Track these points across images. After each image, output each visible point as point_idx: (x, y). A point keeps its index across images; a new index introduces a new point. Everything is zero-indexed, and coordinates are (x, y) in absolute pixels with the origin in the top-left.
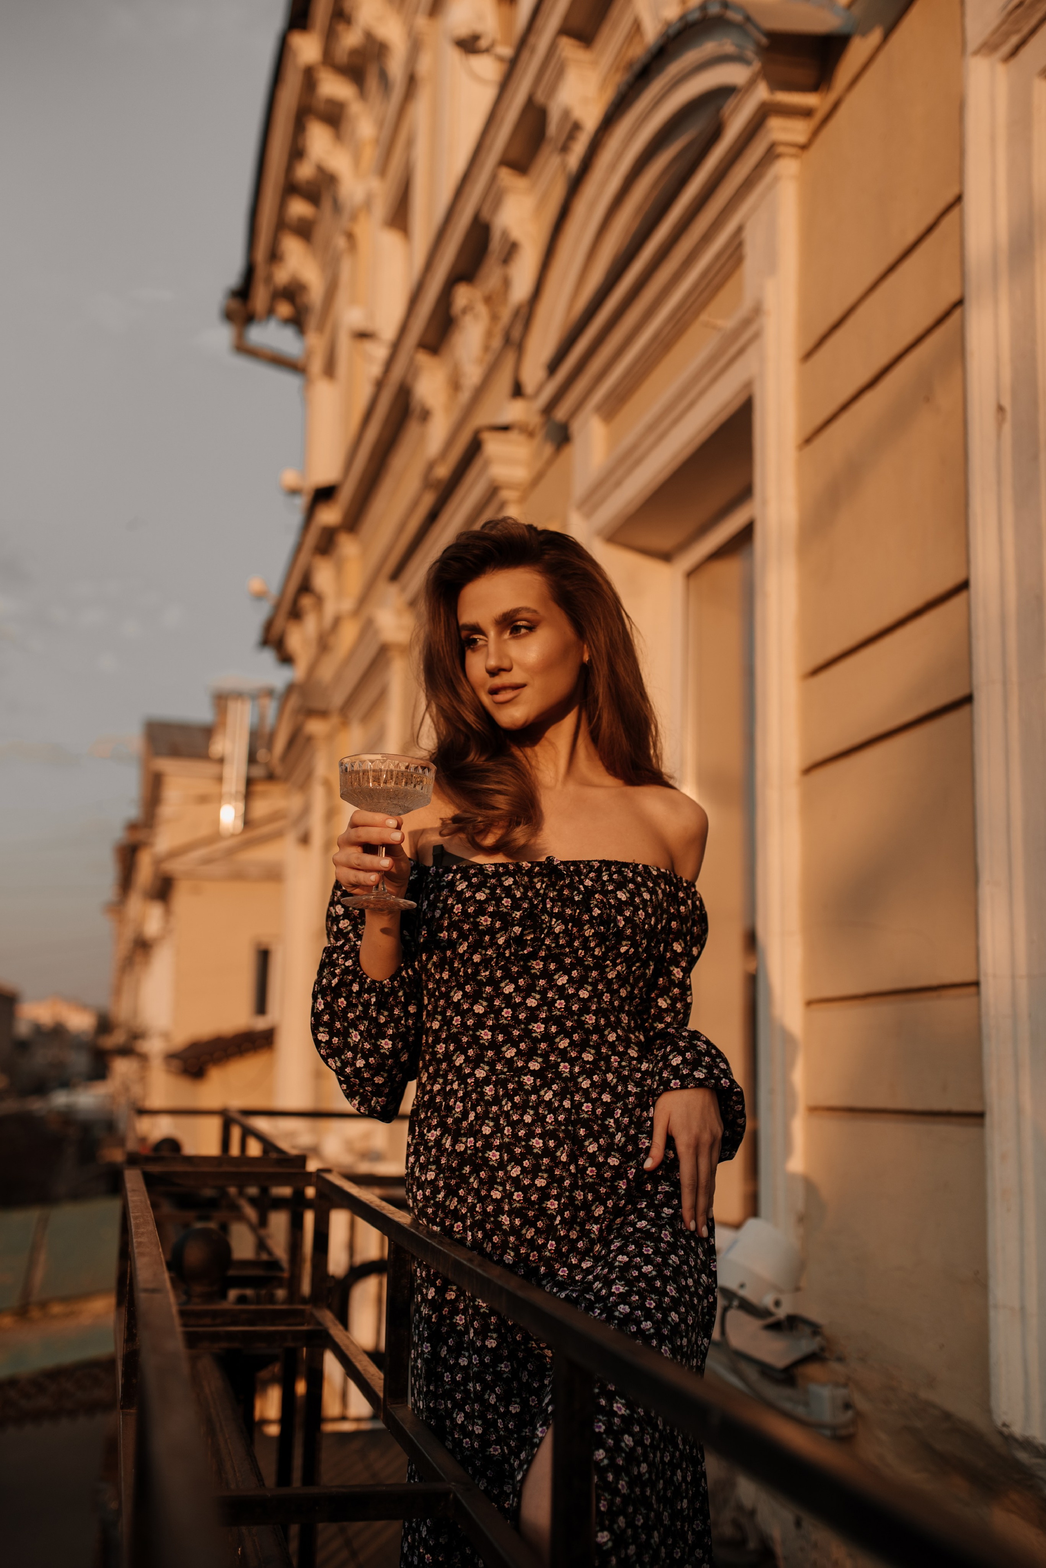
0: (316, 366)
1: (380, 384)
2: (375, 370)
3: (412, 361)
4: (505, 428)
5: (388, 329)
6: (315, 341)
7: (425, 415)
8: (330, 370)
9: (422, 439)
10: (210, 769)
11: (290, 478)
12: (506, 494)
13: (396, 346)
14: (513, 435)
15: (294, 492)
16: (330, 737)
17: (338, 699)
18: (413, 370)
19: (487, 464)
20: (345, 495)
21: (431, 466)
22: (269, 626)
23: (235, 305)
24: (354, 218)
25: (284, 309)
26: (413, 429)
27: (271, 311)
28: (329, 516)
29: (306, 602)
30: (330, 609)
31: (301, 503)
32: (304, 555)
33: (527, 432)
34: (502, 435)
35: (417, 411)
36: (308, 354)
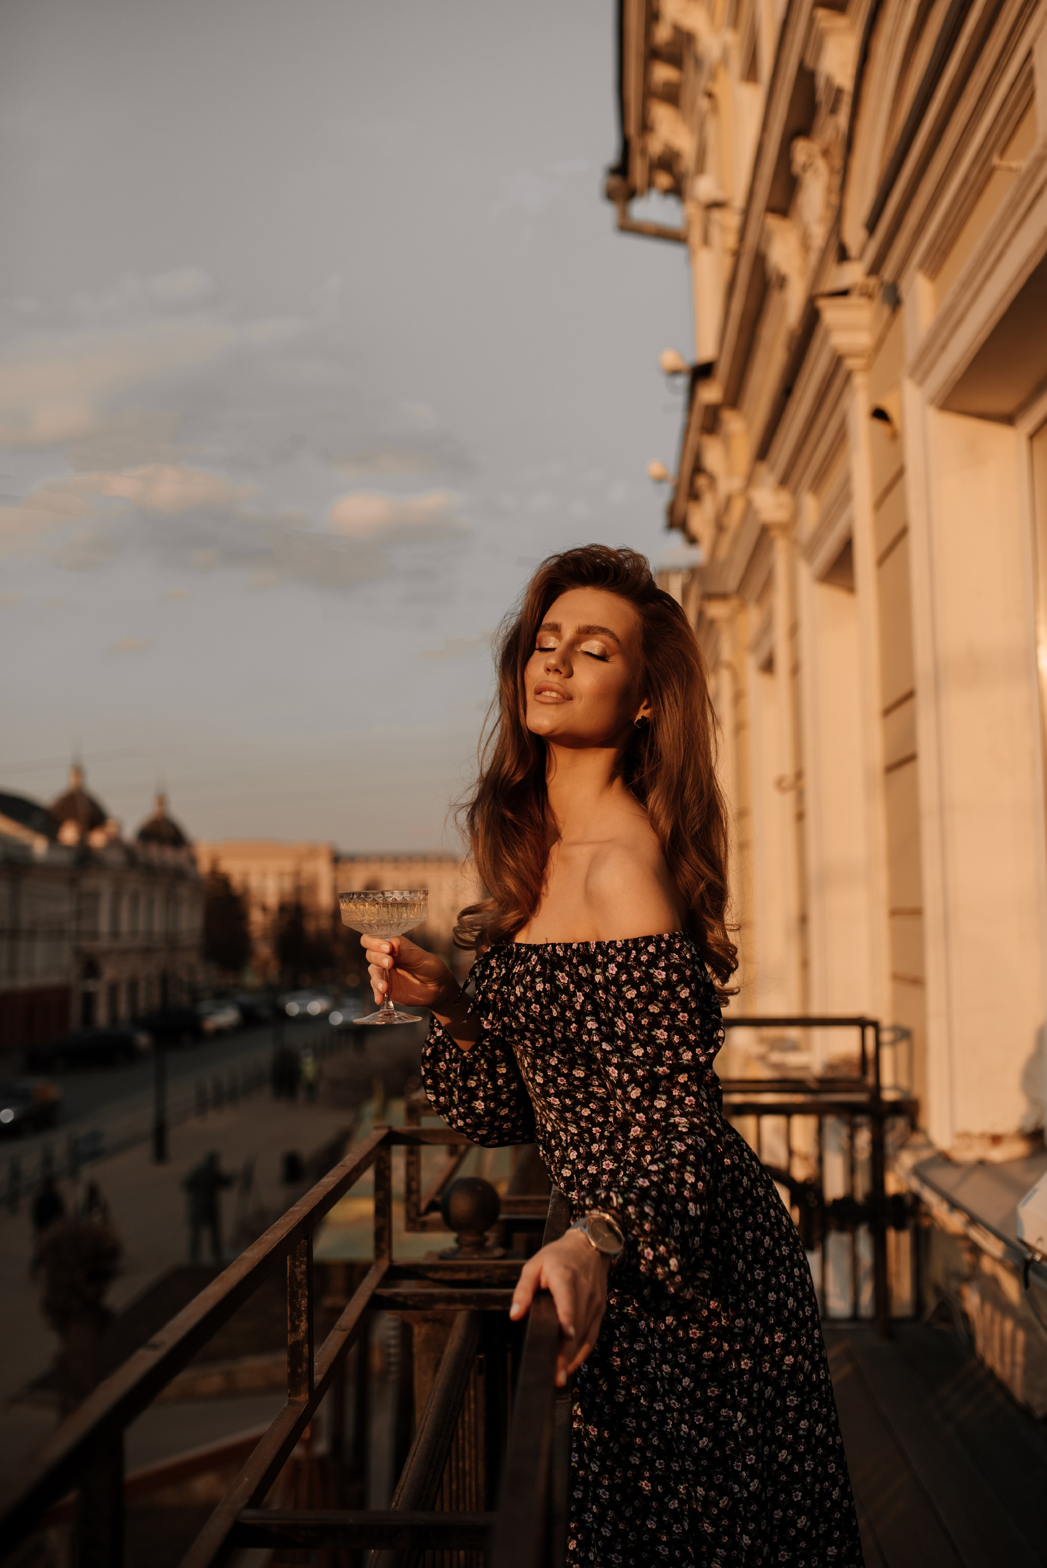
0: (696, 236)
1: (737, 255)
2: (731, 240)
3: (763, 226)
4: (844, 293)
5: (739, 198)
6: (693, 210)
7: (782, 281)
8: (706, 240)
9: (784, 307)
11: (670, 359)
12: (850, 363)
13: (746, 214)
14: (854, 299)
15: (674, 373)
17: (731, 581)
18: (765, 237)
19: (827, 333)
20: (723, 370)
22: (671, 510)
23: (616, 182)
24: (713, 76)
25: (664, 180)
26: (775, 299)
27: (650, 184)
28: (711, 393)
29: (702, 482)
30: (722, 488)
31: (682, 382)
32: (693, 436)
33: (868, 295)
34: (840, 301)
35: (774, 278)
36: (689, 223)
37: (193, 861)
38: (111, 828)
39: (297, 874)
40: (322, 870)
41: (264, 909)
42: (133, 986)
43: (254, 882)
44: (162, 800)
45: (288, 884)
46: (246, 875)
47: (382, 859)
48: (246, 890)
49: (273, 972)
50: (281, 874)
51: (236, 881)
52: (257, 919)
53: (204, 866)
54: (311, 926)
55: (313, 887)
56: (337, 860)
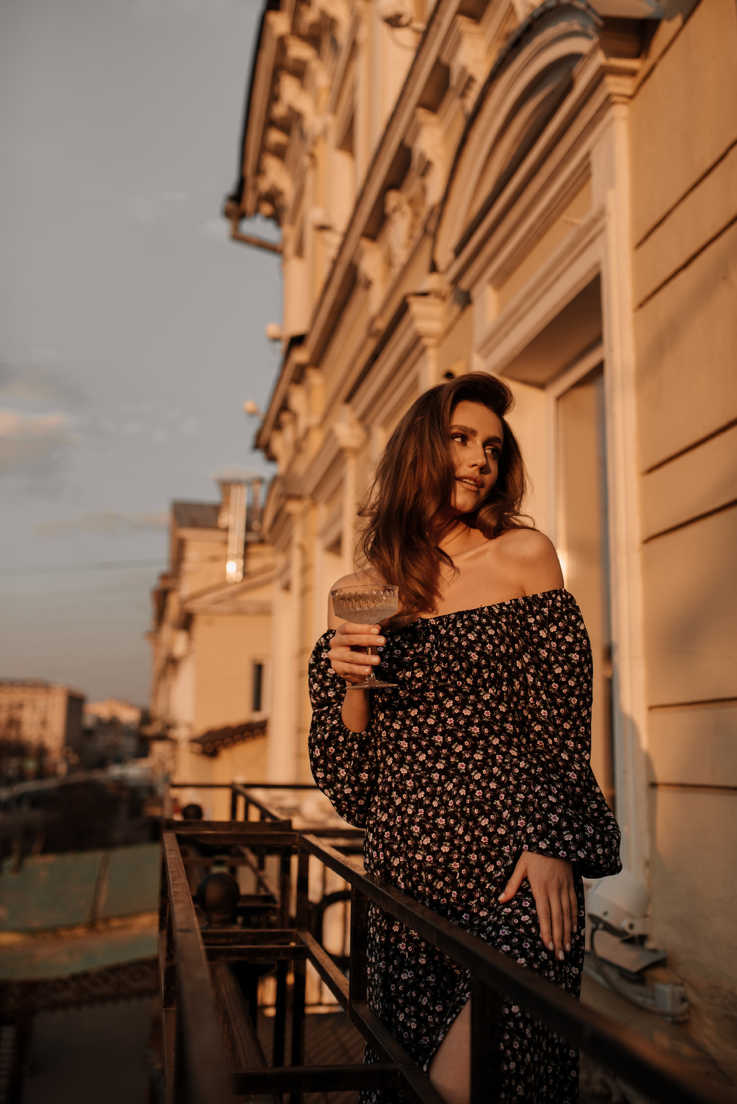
0: (290, 249)
1: (335, 263)
2: (332, 252)
3: (358, 245)
4: (425, 294)
5: (341, 224)
6: (289, 231)
7: (368, 284)
8: (300, 251)
9: (366, 301)
10: (219, 536)
11: (273, 329)
12: (426, 341)
13: (346, 235)
14: (431, 299)
15: (276, 339)
16: (304, 514)
17: (309, 487)
18: (358, 253)
19: (412, 320)
20: (312, 341)
21: (373, 321)
22: (259, 435)
23: (232, 206)
24: (315, 143)
25: (267, 209)
26: (359, 294)
27: (257, 210)
28: (301, 356)
29: (286, 417)
30: (303, 422)
31: (281, 347)
32: (283, 385)
33: (442, 297)
34: (422, 300)
35: (362, 281)
36: (284, 240)
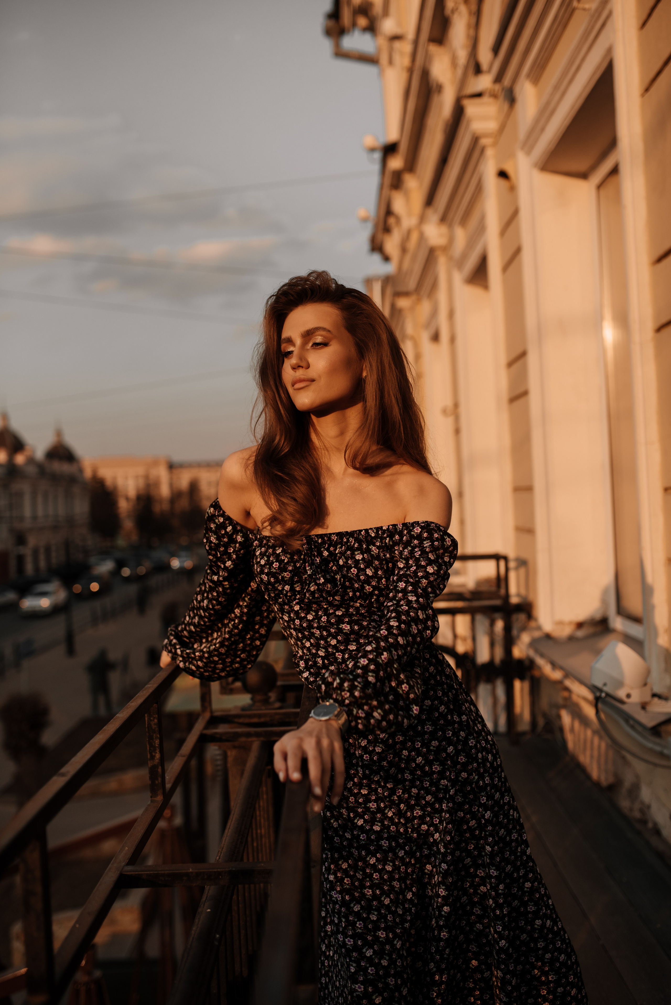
0: (384, 59)
1: (411, 71)
2: (406, 61)
3: (427, 52)
4: (479, 95)
5: (411, 34)
6: (381, 41)
7: (440, 88)
8: (391, 62)
9: (440, 104)
11: (370, 141)
12: (484, 141)
13: (416, 43)
14: (486, 99)
15: (372, 150)
16: (412, 309)
17: (412, 284)
18: (428, 59)
19: (469, 122)
20: (403, 148)
22: (373, 238)
23: (331, 23)
25: (362, 21)
26: (435, 100)
27: (354, 24)
28: (396, 163)
29: (391, 221)
30: (405, 224)
31: (377, 156)
32: (386, 191)
33: (494, 96)
34: (477, 101)
35: (435, 85)
36: (379, 50)
37: (81, 471)
38: (27, 453)
39: (147, 477)
40: (162, 474)
41: (127, 499)
42: (48, 550)
43: (120, 482)
44: (59, 433)
45: (141, 483)
46: (115, 478)
47: (200, 465)
48: (115, 488)
49: (135, 538)
50: (137, 477)
51: (109, 482)
52: (123, 506)
53: (88, 473)
54: (157, 509)
55: (157, 484)
56: (171, 467)
